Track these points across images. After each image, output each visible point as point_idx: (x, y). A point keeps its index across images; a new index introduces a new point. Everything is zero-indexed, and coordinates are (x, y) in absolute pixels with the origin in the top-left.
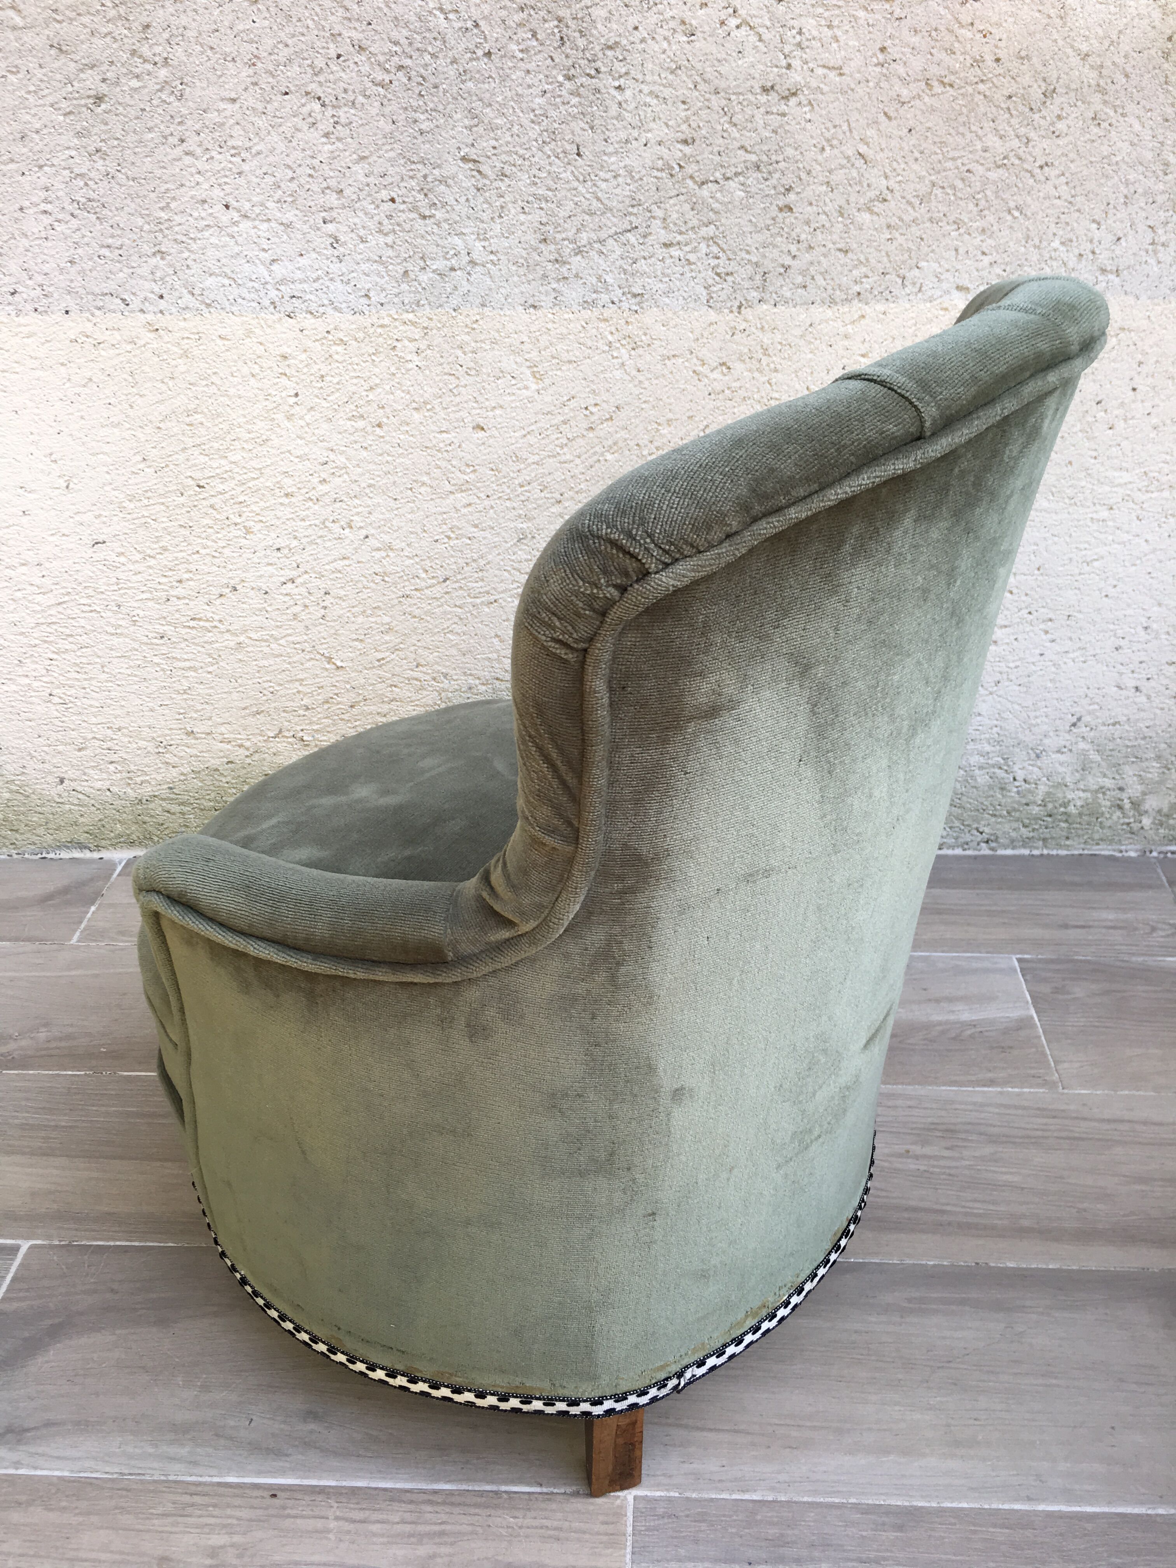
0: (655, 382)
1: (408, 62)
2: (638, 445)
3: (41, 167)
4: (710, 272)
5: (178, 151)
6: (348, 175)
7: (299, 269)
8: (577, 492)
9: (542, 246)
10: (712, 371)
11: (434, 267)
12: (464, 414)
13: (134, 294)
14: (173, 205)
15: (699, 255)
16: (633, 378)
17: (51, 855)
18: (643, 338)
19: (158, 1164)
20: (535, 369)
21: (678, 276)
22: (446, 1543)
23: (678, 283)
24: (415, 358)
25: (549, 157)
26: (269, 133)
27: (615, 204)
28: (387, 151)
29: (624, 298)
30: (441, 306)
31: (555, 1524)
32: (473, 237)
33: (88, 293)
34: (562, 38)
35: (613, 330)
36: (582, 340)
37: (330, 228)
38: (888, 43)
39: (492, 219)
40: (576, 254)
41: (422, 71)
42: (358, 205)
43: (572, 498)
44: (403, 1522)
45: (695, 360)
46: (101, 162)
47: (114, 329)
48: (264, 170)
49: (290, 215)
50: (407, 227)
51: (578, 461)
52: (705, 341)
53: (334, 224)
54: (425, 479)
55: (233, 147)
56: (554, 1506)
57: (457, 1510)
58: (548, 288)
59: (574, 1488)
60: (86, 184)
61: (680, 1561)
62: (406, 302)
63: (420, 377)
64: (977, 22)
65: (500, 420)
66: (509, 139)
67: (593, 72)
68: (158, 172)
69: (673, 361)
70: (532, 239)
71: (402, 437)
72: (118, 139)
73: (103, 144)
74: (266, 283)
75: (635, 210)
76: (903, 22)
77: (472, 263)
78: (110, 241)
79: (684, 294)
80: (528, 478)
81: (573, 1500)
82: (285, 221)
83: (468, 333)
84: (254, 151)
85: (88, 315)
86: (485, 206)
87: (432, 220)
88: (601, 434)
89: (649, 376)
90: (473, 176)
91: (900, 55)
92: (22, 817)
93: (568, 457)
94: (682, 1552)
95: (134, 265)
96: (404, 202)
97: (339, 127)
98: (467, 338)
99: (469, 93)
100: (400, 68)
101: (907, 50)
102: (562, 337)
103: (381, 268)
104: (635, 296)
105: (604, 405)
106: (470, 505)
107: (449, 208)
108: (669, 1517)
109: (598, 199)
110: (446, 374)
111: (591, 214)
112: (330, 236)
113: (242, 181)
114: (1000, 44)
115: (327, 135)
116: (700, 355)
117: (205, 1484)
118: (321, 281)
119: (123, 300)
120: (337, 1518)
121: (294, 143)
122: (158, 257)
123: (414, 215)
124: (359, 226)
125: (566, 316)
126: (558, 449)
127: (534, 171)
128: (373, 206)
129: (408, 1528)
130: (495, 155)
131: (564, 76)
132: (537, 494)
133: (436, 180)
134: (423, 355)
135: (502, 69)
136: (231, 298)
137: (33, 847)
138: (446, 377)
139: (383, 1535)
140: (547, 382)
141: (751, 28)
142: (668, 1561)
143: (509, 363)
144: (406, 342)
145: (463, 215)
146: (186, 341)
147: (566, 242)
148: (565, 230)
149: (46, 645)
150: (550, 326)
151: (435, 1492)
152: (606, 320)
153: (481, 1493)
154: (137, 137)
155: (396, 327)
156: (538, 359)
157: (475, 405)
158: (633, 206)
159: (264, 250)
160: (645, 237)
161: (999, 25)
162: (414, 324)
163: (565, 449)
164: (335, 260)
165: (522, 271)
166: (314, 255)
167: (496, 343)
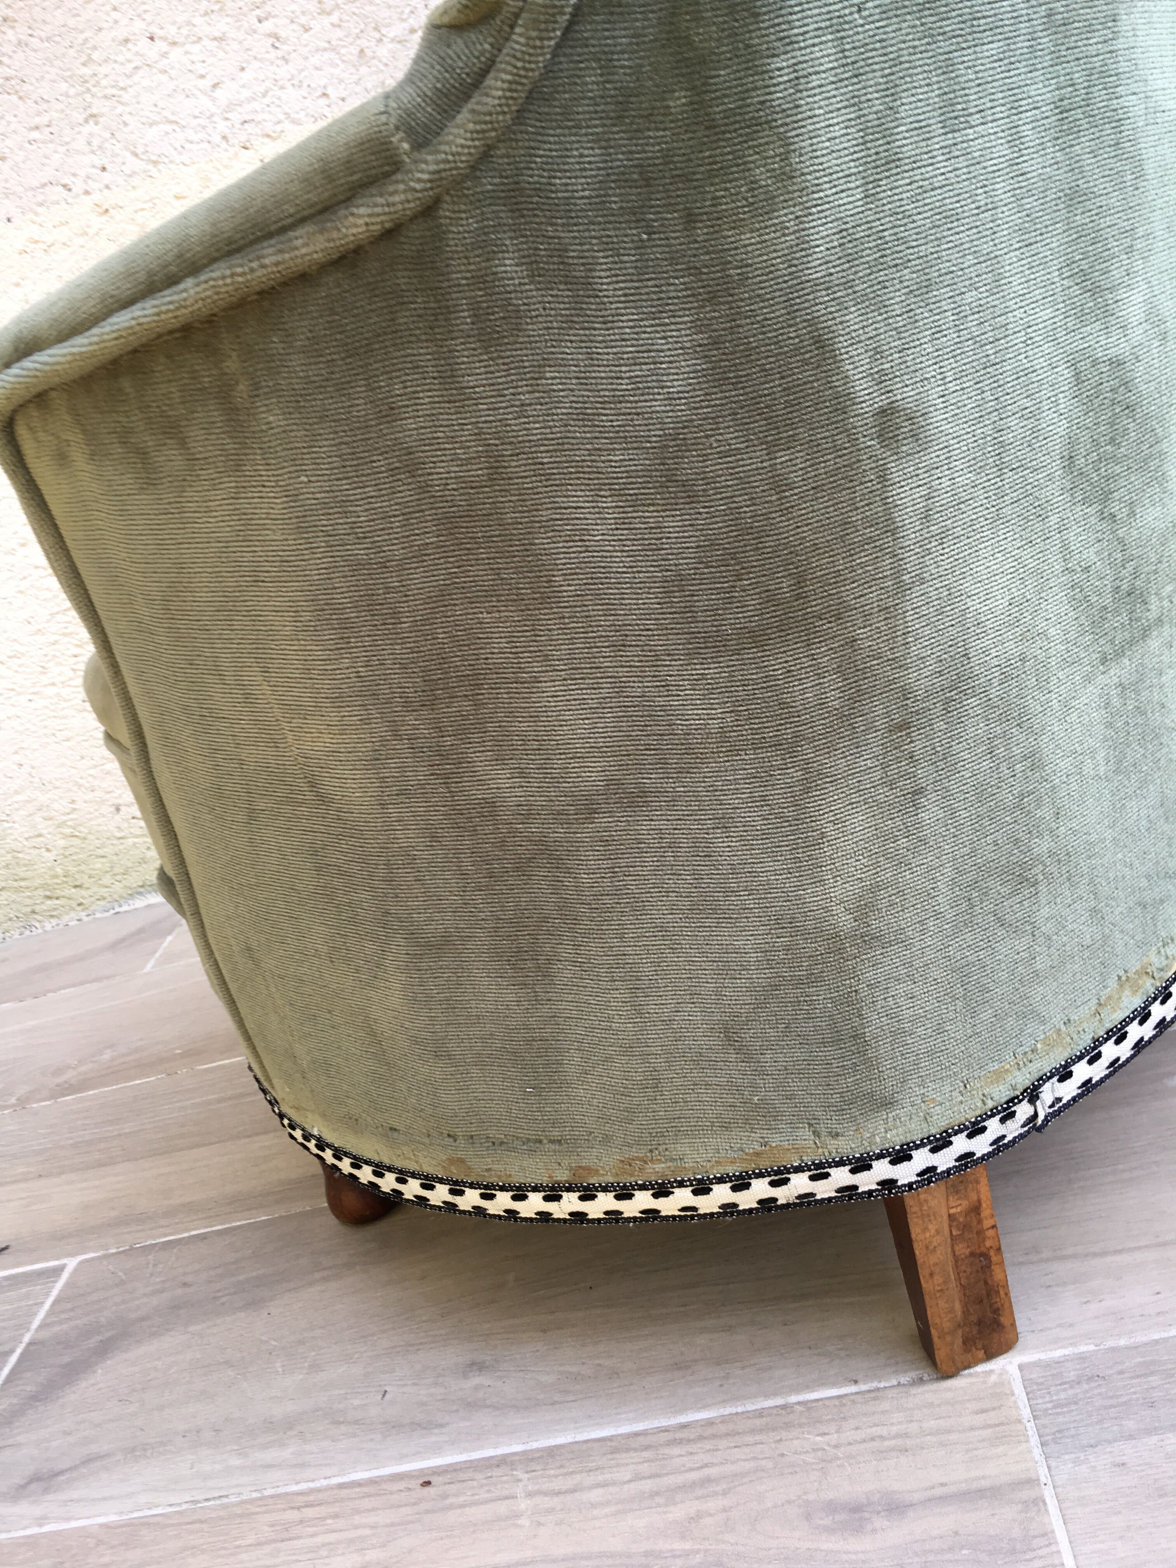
7: (244, 86)
11: (392, 35)
13: (74, 175)
14: (95, 56)
17: (125, 908)
19: (247, 1140)
22: (715, 1494)
31: (894, 1429)
33: (26, 190)
37: (268, 26)
44: (638, 1478)
46: (10, 32)
47: (62, 224)
49: (222, 25)
53: (271, 20)
56: (885, 1405)
57: (723, 1444)
59: (914, 1374)
61: (1131, 1437)
74: (212, 115)
78: (38, 120)
81: (914, 1390)
82: (217, 34)
85: (31, 216)
92: (83, 867)
94: (1130, 1424)
95: (67, 139)
103: (332, 55)
108: (1090, 1379)
112: (269, 35)
117: (318, 1490)
118: (270, 93)
119: (64, 186)
120: (530, 1495)
122: (91, 122)
124: (298, 13)
129: (647, 1485)
136: (178, 146)
137: (102, 903)
139: (608, 1503)
142: (1109, 1442)
146: (140, 213)
149: (66, 639)
151: (684, 1426)
153: (760, 1414)
159: (202, 77)
164: (279, 62)
166: (257, 64)
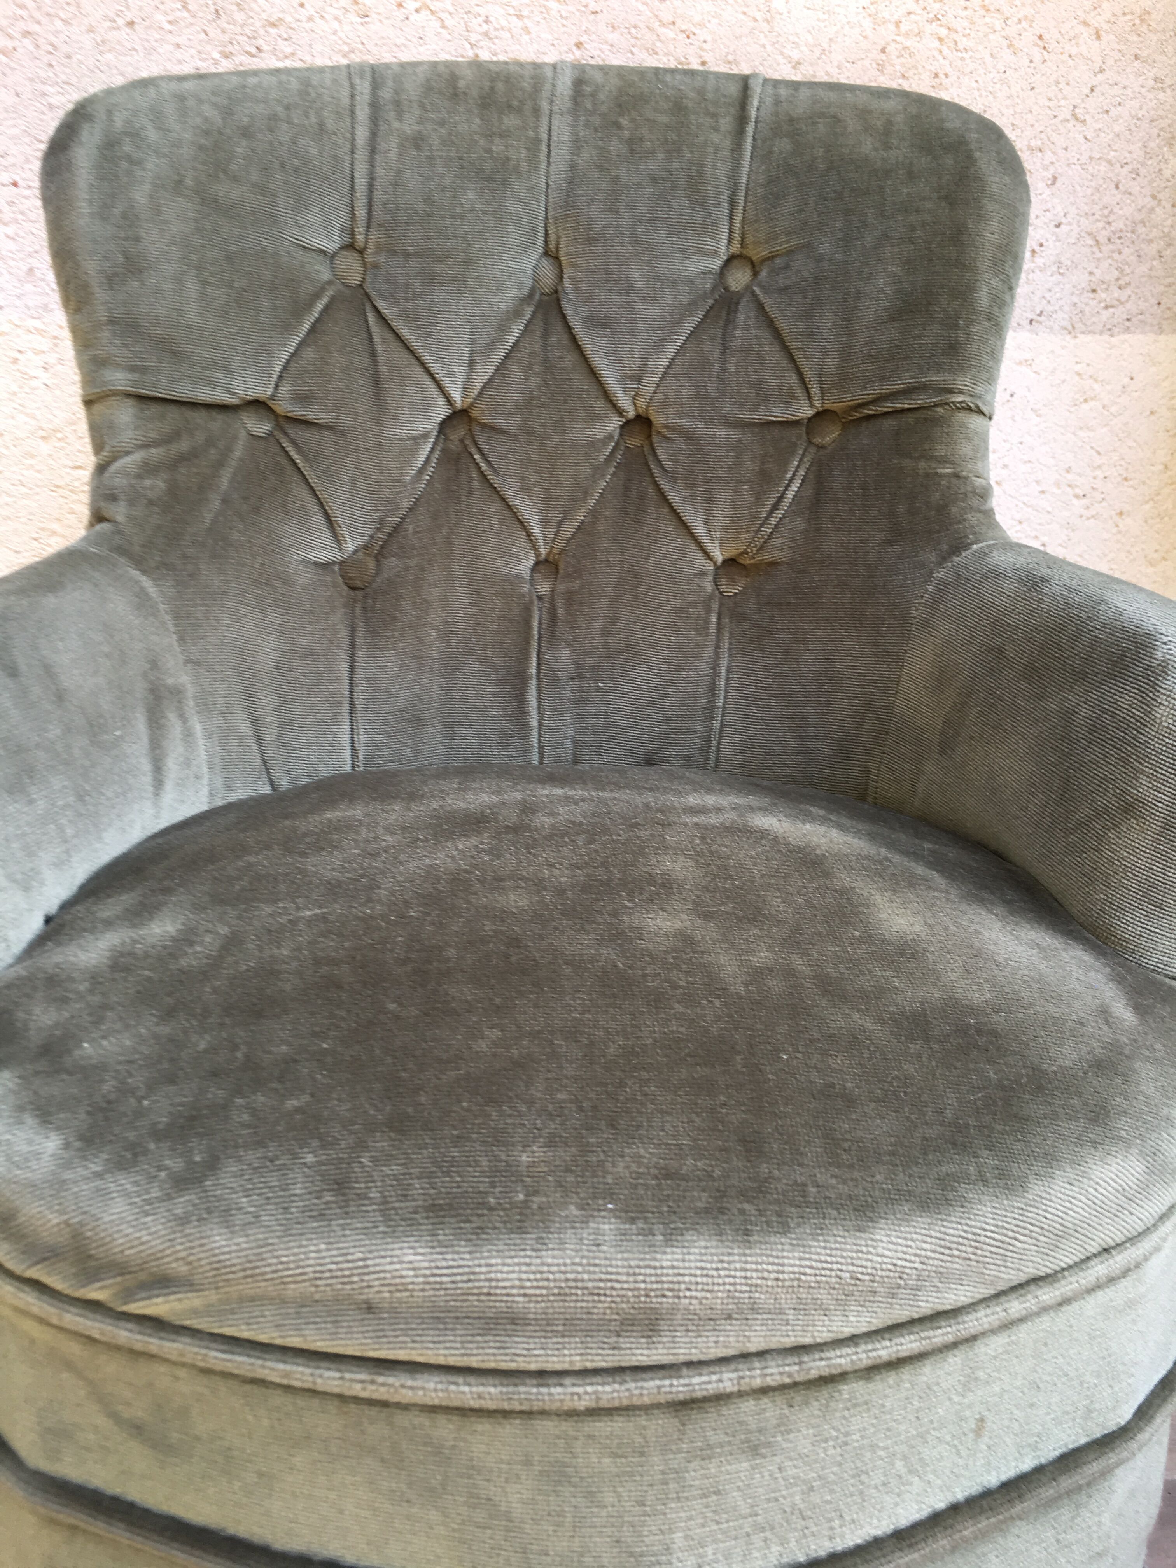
1: (36, 28)
24: (40, 373)
34: (217, 11)
38: (584, 38)
41: (53, 39)
54: (55, 526)
64: (679, 22)
67: (254, 50)
71: (25, 472)
76: (599, 16)
91: (599, 53)
99: (108, 65)
100: (27, 34)
101: (605, 47)
114: (705, 46)
131: (221, 53)
135: (148, 41)
141: (433, 12)
155: (18, 336)
161: (702, 25)
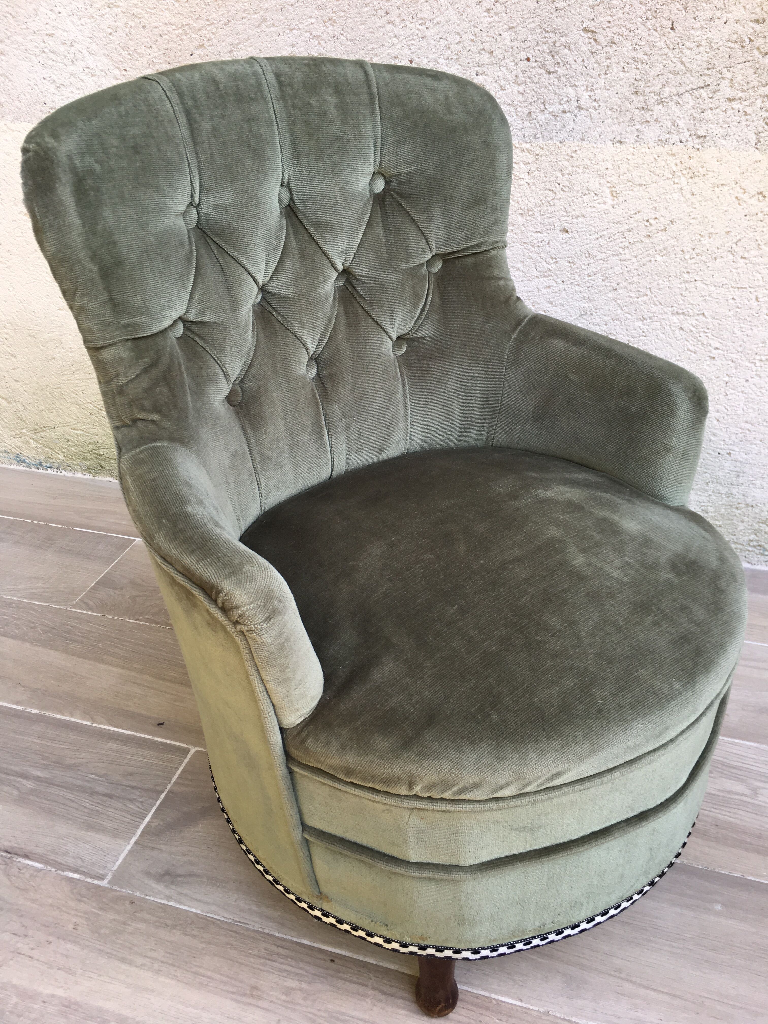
0: (703, 203)
2: (683, 251)
3: (291, 30)
4: (761, 122)
5: (384, 21)
6: (499, 40)
8: (630, 283)
9: (634, 97)
10: (750, 198)
11: (551, 110)
12: (555, 220)
15: (754, 108)
16: (687, 200)
18: (701, 169)
20: (614, 189)
21: (735, 123)
23: (734, 129)
24: (527, 177)
25: (650, 30)
26: (447, 9)
27: (694, 67)
28: (529, 23)
29: (690, 139)
30: (551, 139)
32: (583, 88)
35: (678, 162)
36: (652, 169)
37: (481, 79)
39: (599, 75)
40: (659, 104)
42: (502, 63)
43: (626, 288)
45: (738, 189)
46: (331, 28)
48: (440, 36)
49: (453, 69)
50: (536, 80)
51: (634, 260)
52: (749, 174)
53: (484, 76)
54: (520, 266)
55: (422, 19)
58: (633, 129)
60: (319, 43)
62: (526, 135)
63: (528, 191)
65: (580, 226)
66: (621, 16)
68: (368, 36)
69: (721, 188)
70: (627, 91)
72: (344, 11)
73: (334, 15)
75: (709, 72)
77: (580, 108)
79: (738, 138)
80: (594, 270)
83: (568, 160)
84: (435, 22)
86: (595, 65)
87: (555, 75)
88: (656, 241)
89: (700, 199)
90: (590, 43)
93: (628, 256)
96: (536, 61)
97: (497, 5)
98: (566, 163)
102: (637, 166)
103: (512, 109)
104: (699, 137)
105: (662, 219)
106: (549, 287)
107: (568, 66)
109: (682, 63)
110: (546, 189)
111: (675, 74)
113: (423, 43)
115: (488, 11)
116: (743, 185)
117: (287, 941)
121: (464, 16)
123: (540, 71)
124: (501, 78)
125: (643, 150)
126: (621, 250)
127: (636, 40)
128: (513, 64)
130: (608, 27)
132: (600, 282)
133: (562, 45)
134: (532, 175)
138: (546, 192)
140: (621, 199)
143: (594, 184)
144: (522, 165)
145: (578, 72)
147: (652, 95)
148: (653, 85)
150: (630, 157)
152: (673, 155)
154: (357, 11)
155: (516, 153)
156: (616, 182)
157: (565, 214)
158: (708, 69)
160: (714, 92)
162: (529, 151)
163: (627, 251)
165: (615, 115)
167: (588, 169)
